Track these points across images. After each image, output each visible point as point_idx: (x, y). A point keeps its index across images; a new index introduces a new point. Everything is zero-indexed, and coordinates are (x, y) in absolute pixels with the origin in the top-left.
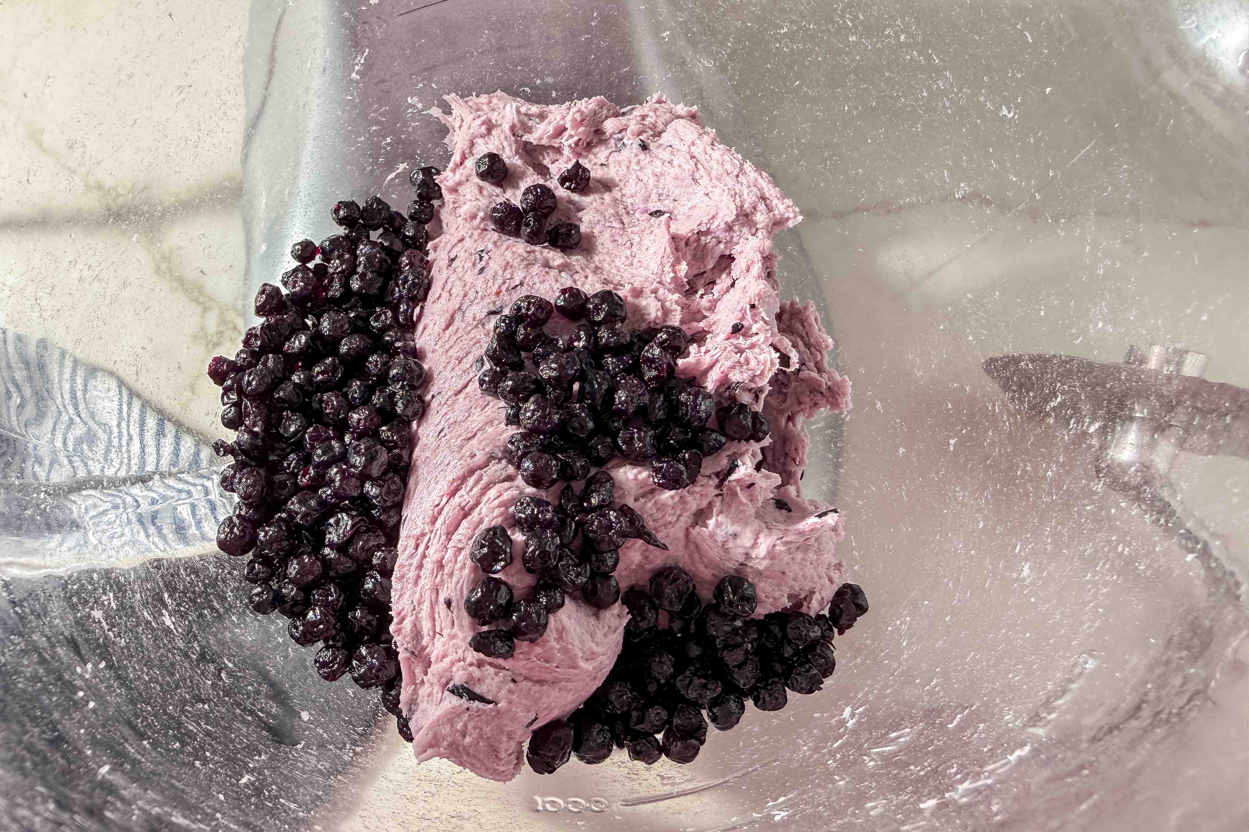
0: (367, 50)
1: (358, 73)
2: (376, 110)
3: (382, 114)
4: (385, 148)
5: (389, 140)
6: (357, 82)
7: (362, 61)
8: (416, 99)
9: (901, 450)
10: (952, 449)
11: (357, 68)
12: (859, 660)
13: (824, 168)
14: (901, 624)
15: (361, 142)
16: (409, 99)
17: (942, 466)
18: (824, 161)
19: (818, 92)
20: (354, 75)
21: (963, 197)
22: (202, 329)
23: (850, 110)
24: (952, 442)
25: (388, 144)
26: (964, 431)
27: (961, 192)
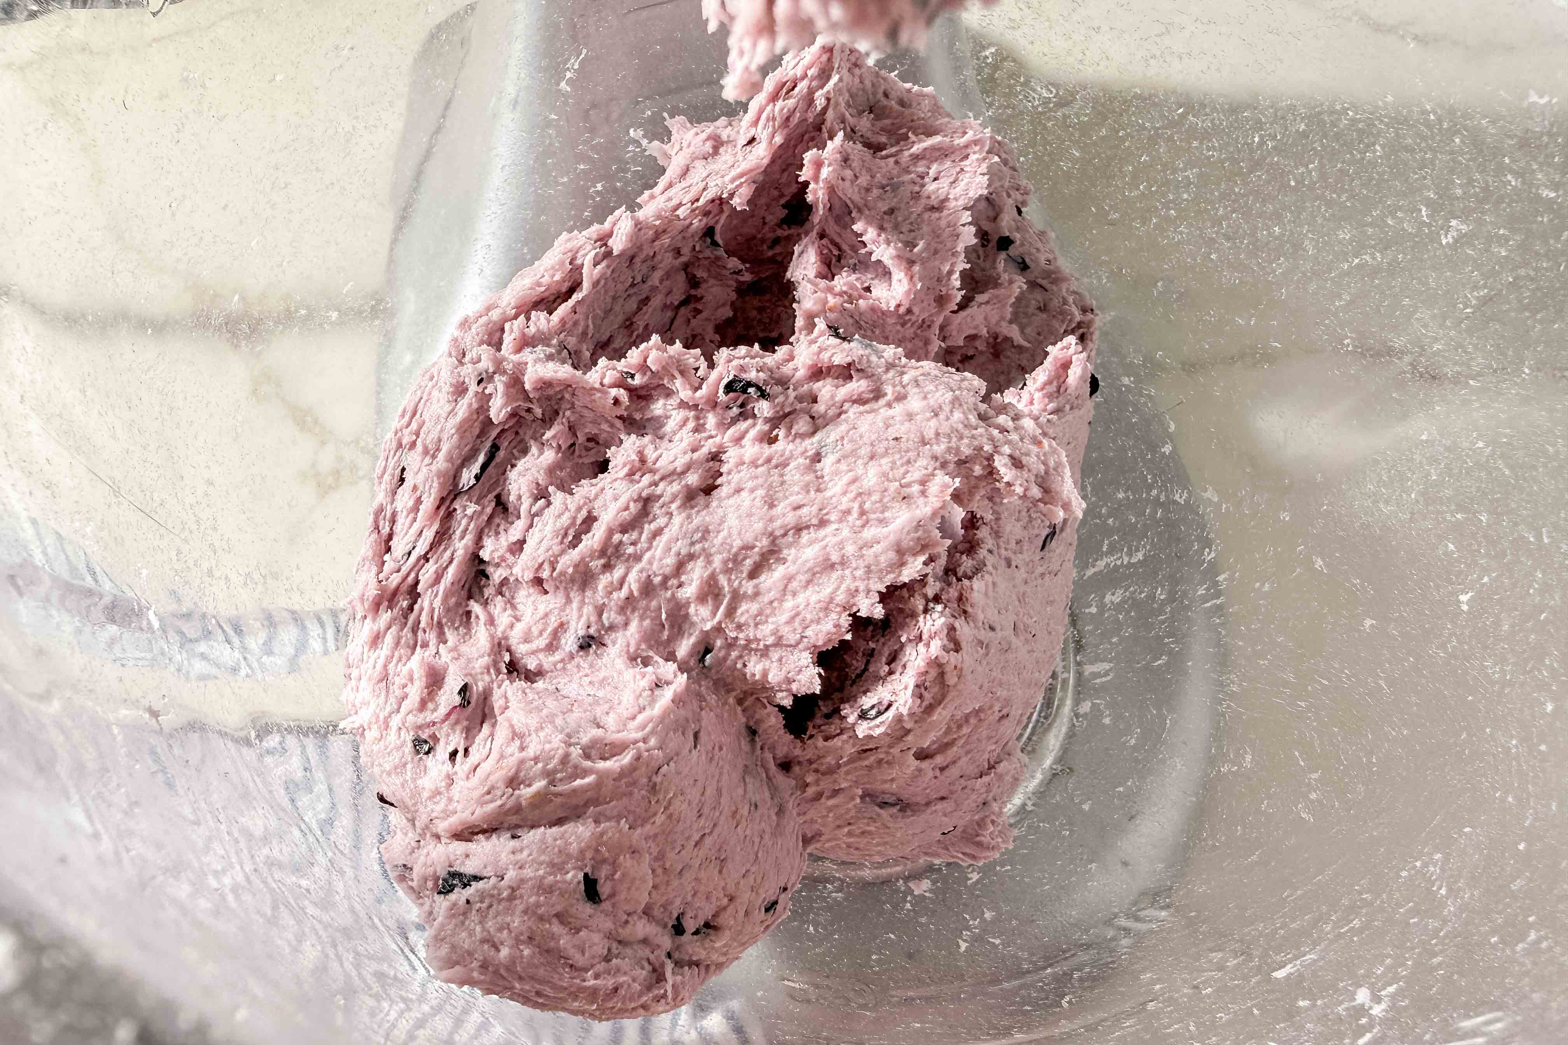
0: (584, 51)
1: (570, 82)
2: (585, 142)
3: (593, 148)
4: (593, 198)
5: (599, 187)
6: (565, 95)
7: (576, 67)
8: (640, 132)
9: (1368, 622)
10: (1465, 608)
11: (569, 75)
12: (1356, 923)
13: (1217, 233)
14: (1425, 865)
15: (563, 184)
16: (631, 131)
17: (1450, 635)
18: (1217, 222)
19: (1212, 121)
20: (563, 84)
21: (1456, 241)
22: (313, 465)
23: (1262, 143)
24: (1464, 598)
25: (597, 192)
26: (1486, 579)
27: (1453, 233)
